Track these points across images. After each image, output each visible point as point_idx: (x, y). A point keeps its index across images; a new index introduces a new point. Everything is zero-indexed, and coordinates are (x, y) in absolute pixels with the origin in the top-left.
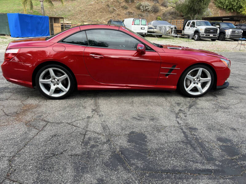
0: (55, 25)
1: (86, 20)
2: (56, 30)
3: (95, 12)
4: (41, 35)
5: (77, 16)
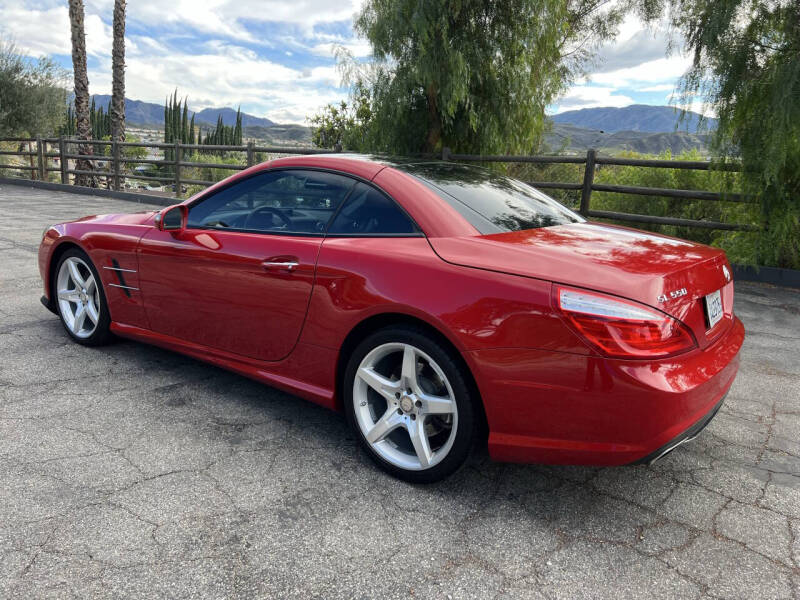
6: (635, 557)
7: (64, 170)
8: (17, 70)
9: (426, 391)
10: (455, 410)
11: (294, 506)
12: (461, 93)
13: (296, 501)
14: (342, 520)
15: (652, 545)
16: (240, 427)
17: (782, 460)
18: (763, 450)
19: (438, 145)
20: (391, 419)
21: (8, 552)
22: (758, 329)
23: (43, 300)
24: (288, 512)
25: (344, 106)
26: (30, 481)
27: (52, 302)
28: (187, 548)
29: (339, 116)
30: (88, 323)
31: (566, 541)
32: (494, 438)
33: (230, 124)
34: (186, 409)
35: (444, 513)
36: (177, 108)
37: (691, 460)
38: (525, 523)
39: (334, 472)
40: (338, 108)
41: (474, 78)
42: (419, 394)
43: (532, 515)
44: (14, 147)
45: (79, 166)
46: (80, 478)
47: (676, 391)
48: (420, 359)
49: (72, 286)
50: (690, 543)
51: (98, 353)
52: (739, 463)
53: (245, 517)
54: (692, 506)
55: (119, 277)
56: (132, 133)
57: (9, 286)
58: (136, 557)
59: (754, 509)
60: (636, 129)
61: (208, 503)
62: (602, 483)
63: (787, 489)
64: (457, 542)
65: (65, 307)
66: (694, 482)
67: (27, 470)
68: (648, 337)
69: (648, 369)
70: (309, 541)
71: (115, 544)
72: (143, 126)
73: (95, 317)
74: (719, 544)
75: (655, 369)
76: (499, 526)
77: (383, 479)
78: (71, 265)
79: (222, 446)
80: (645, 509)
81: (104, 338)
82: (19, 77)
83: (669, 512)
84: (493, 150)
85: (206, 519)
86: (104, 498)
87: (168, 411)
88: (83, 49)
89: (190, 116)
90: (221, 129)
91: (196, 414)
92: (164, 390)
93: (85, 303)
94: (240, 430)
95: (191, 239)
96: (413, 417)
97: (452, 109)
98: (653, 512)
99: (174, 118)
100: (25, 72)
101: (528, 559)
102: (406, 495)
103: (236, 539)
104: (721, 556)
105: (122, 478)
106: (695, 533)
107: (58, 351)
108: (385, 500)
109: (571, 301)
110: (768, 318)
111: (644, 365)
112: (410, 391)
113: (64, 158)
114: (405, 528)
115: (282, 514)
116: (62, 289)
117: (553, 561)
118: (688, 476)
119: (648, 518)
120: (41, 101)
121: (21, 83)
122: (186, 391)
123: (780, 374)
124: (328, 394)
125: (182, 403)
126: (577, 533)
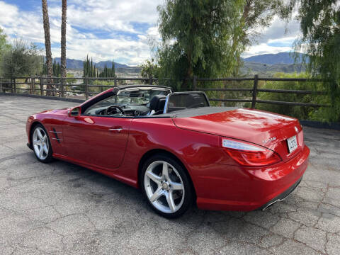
6: (257, 249)
7: (42, 90)
8: (23, 50)
9: (173, 181)
10: (183, 188)
11: (119, 228)
12: (199, 54)
13: (120, 226)
14: (137, 234)
15: (265, 244)
16: (101, 196)
17: (328, 208)
18: (320, 203)
19: (192, 74)
20: (160, 192)
21: (5, 247)
22: (326, 150)
23: (28, 145)
24: (116, 231)
25: (153, 60)
26: (17, 219)
27: (31, 146)
28: (75, 246)
29: (151, 64)
30: (44, 153)
31: (229, 242)
32: (199, 200)
33: (110, 67)
34: (80, 188)
35: (180, 231)
36: (88, 61)
37: (288, 208)
38: (213, 235)
39: (137, 214)
40: (150, 61)
41: (205, 47)
42: (169, 182)
43: (216, 231)
44: (23, 81)
45: (48, 87)
46: (36, 217)
47: (274, 179)
48: (169, 167)
49: (38, 139)
50: (282, 243)
51: (48, 165)
52: (309, 209)
53: (99, 233)
54: (286, 227)
55: (55, 135)
56: (70, 73)
57: (16, 139)
58: (54, 249)
59: (312, 229)
60: (282, 62)
61: (84, 227)
62: (248, 218)
63: (328, 220)
64: (183, 243)
65: (36, 147)
66: (288, 218)
67: (16, 214)
68: (260, 157)
69: (260, 171)
70: (123, 243)
71: (47, 243)
72: (75, 69)
73: (47, 151)
74: (295, 244)
75: (263, 170)
76: (202, 236)
77: (156, 217)
78: (38, 130)
79: (93, 203)
80: (265, 229)
81: (50, 160)
82: (24, 53)
83: (275, 230)
84: (215, 76)
85: (84, 233)
86: (44, 225)
87: (73, 189)
88: (49, 41)
89: (93, 64)
90: (106, 70)
91: (84, 190)
92: (72, 181)
93: (43, 146)
94: (101, 197)
95: (83, 120)
96: (168, 191)
97: (195, 61)
98: (268, 230)
99: (87, 66)
100: (26, 50)
101: (212, 250)
102: (165, 223)
103: (94, 242)
104: (295, 249)
105: (52, 217)
106: (285, 239)
107: (32, 165)
108: (156, 226)
109: (226, 144)
110: (332, 145)
111: (258, 169)
112: (166, 181)
113: (41, 85)
114: (163, 237)
115: (113, 231)
116: (35, 140)
117: (223, 251)
118: (286, 215)
119: (265, 233)
120: (33, 62)
121: (25, 55)
122: (81, 181)
123: (333, 170)
124: (135, 182)
125: (79, 186)
126: (234, 239)
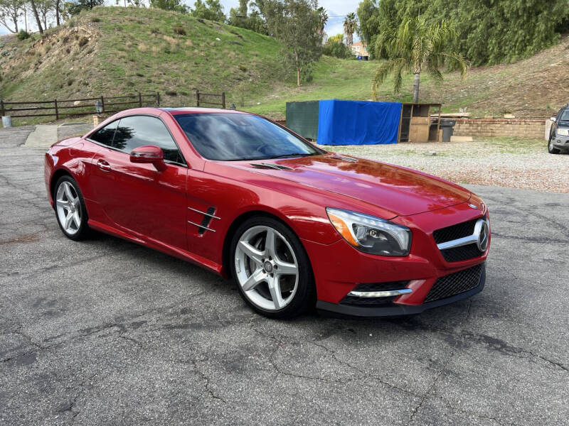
0: (413, 120)
1: (516, 109)
2: (416, 131)
3: (552, 87)
4: (377, 140)
5: (496, 100)
